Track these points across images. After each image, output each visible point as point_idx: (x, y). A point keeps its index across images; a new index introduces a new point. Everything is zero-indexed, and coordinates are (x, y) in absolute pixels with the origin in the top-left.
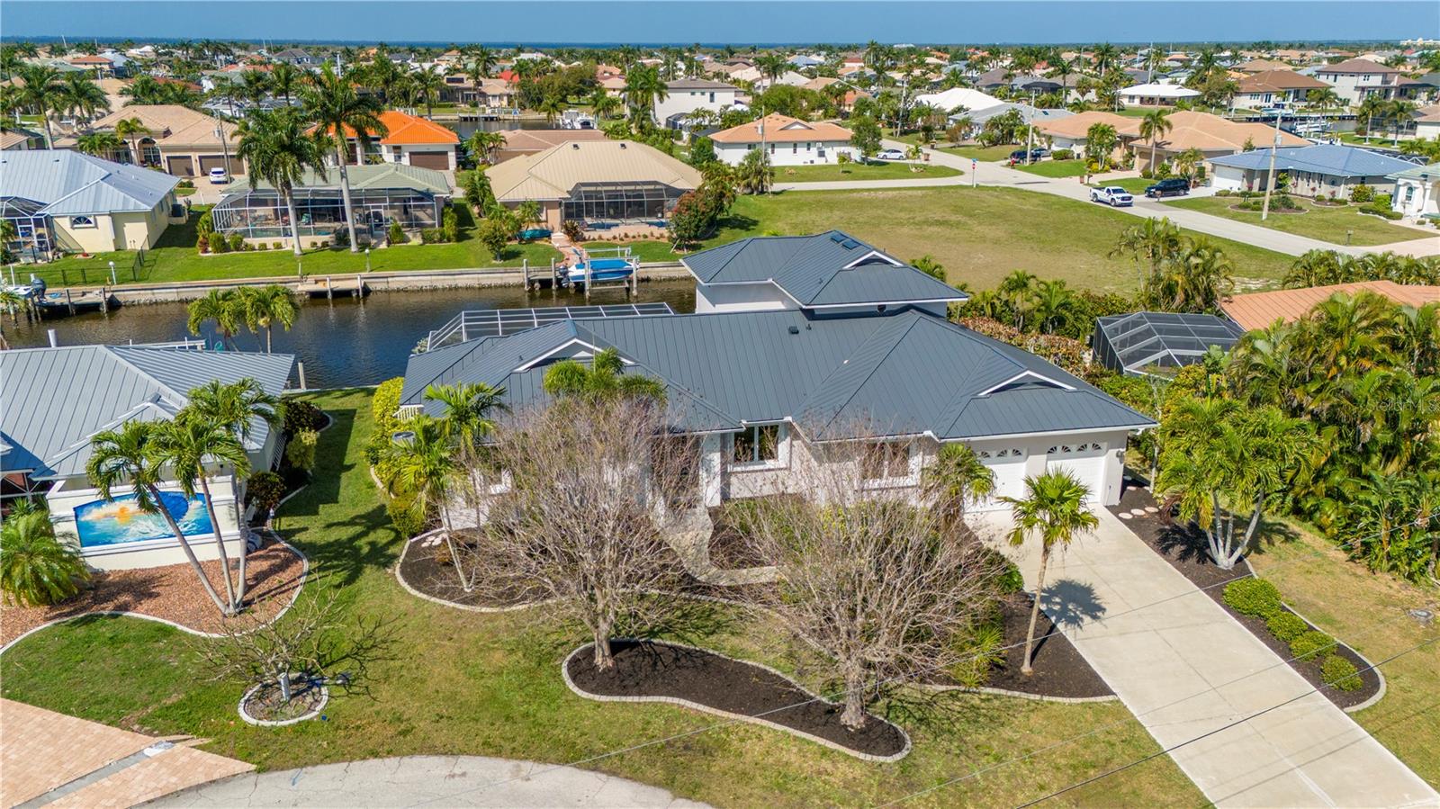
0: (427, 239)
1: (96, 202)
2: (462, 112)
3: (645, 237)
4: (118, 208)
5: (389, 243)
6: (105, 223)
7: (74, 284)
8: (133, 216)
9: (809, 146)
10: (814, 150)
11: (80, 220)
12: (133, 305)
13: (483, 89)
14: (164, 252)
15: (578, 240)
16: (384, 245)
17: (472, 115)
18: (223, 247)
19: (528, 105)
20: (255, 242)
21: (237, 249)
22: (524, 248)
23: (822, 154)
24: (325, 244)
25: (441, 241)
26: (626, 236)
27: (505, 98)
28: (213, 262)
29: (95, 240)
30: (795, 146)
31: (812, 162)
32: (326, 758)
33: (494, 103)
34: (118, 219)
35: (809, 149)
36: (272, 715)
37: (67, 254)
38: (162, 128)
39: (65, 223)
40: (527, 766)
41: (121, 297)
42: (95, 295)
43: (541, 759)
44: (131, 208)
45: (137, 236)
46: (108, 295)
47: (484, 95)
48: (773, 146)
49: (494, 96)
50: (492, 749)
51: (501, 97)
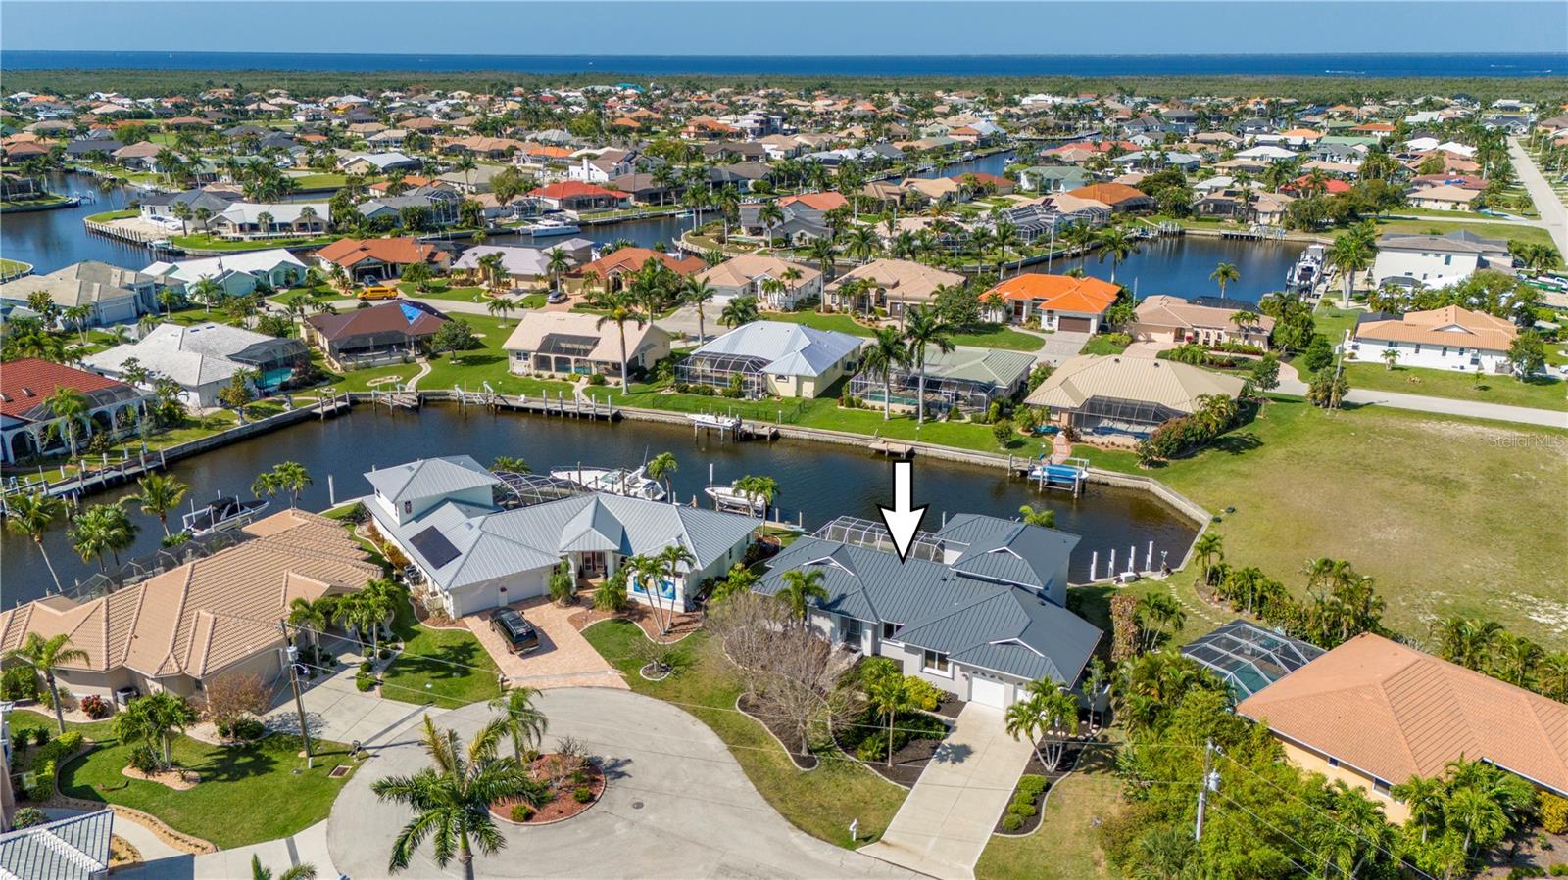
0: (976, 420)
1: (791, 368)
2: (1227, 228)
3: (1128, 448)
4: (801, 373)
5: (949, 417)
6: (793, 380)
7: (761, 420)
8: (809, 378)
9: (1462, 351)
10: (1468, 357)
11: (781, 377)
12: (786, 437)
13: (1257, 206)
14: (819, 402)
15: (1073, 441)
16: (943, 421)
17: (1234, 233)
18: (851, 404)
19: (1297, 226)
20: (869, 403)
21: (859, 406)
22: (1031, 441)
23: (1475, 362)
24: (909, 412)
25: (984, 423)
26: (1113, 444)
27: (1278, 216)
28: (840, 416)
29: (786, 390)
30: (1445, 349)
31: (1462, 368)
32: (650, 695)
33: (1264, 220)
34: (800, 379)
35: (1461, 354)
36: (648, 675)
37: (771, 396)
38: (892, 282)
39: (773, 377)
40: (699, 722)
41: (782, 432)
42: (766, 430)
43: (705, 722)
44: (807, 374)
45: (809, 390)
46: (774, 430)
47: (1256, 212)
48: (1418, 346)
49: (1266, 214)
50: (694, 712)
51: (1272, 214)
